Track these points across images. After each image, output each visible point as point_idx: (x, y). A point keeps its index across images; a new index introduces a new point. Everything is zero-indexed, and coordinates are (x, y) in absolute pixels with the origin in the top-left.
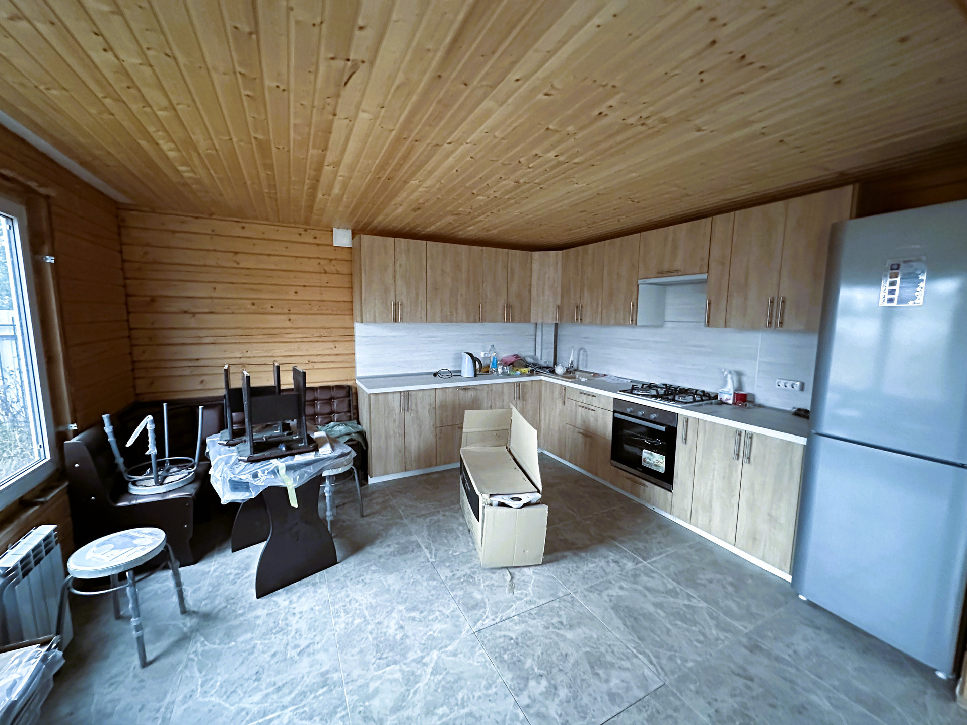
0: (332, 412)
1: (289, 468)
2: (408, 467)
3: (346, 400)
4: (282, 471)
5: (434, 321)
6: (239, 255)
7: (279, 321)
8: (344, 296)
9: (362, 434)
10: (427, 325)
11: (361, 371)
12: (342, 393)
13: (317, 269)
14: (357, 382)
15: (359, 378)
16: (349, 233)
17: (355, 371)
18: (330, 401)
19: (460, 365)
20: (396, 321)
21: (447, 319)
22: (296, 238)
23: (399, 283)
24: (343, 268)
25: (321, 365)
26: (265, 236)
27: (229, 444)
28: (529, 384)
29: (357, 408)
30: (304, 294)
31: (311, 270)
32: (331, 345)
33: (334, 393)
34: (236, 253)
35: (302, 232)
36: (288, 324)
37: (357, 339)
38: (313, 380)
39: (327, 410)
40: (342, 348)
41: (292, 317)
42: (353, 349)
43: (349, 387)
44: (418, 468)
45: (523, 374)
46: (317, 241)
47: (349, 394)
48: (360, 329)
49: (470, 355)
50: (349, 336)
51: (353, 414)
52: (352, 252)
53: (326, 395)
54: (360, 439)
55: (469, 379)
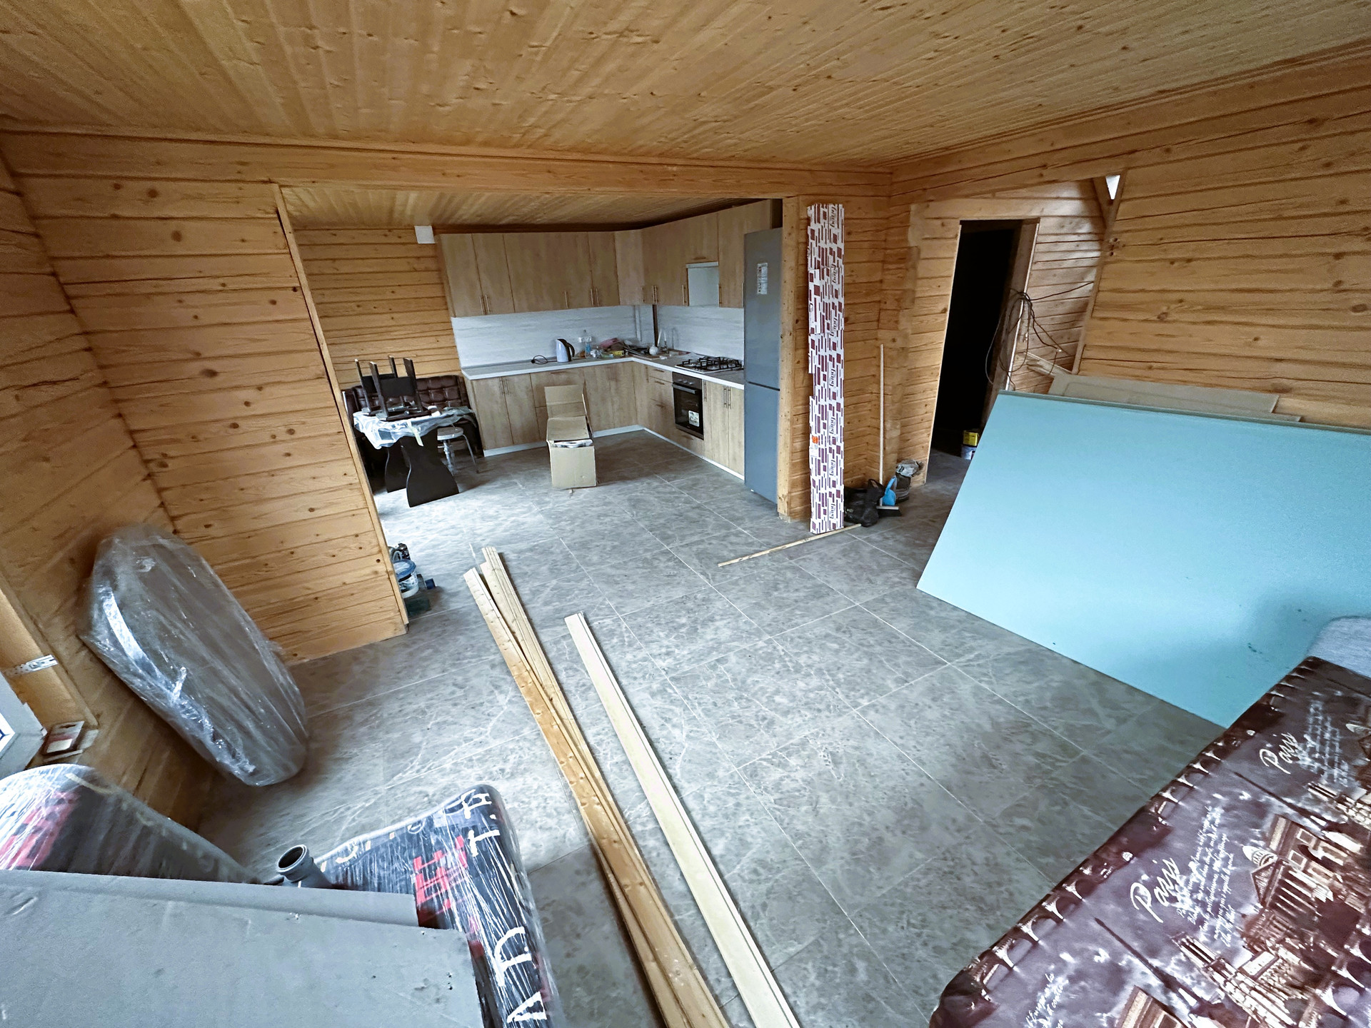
0: (445, 400)
1: (413, 423)
2: (516, 441)
3: (456, 388)
4: (410, 424)
5: (522, 311)
6: (337, 262)
7: (385, 320)
8: (437, 291)
9: (472, 415)
10: (514, 315)
11: (464, 363)
12: (451, 382)
13: (406, 268)
14: (464, 372)
15: (465, 368)
16: (429, 230)
17: (459, 362)
18: (441, 390)
19: (555, 353)
20: (486, 314)
21: (534, 308)
22: (384, 240)
23: (482, 275)
24: (431, 264)
25: (426, 359)
26: (355, 241)
27: (371, 415)
28: (620, 365)
29: (466, 395)
30: (401, 293)
31: (402, 269)
32: (433, 339)
33: (444, 383)
34: (334, 260)
35: (388, 233)
36: (393, 323)
37: (455, 331)
38: (422, 371)
39: (440, 398)
40: (444, 342)
41: (395, 315)
42: (454, 342)
43: (456, 378)
44: (525, 442)
45: (615, 357)
46: (402, 240)
47: (457, 383)
48: (456, 323)
49: (563, 341)
50: (449, 331)
51: (463, 400)
52: (435, 246)
53: (438, 385)
54: (471, 419)
55: (564, 363)
